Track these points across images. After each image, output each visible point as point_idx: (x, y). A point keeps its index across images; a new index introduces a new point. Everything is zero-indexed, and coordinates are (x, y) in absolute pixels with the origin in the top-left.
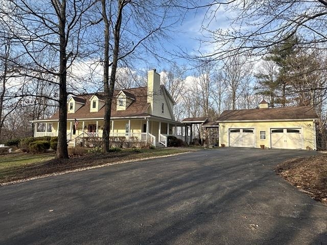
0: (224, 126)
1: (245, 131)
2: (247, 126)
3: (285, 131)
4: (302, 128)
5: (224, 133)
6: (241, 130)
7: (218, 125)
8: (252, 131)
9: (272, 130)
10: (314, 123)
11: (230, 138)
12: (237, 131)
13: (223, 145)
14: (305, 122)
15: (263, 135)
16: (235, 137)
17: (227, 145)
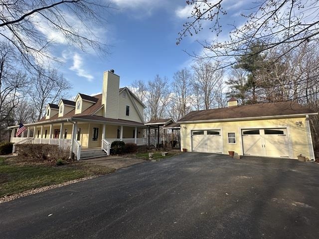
0: (186, 128)
1: (210, 132)
2: (213, 126)
3: (262, 132)
4: (288, 128)
5: (186, 136)
6: (205, 132)
7: (180, 126)
8: (218, 133)
9: (243, 131)
10: (307, 119)
11: (194, 142)
12: (201, 132)
13: (185, 150)
14: (292, 119)
15: (232, 138)
16: (198, 139)
17: (189, 149)
